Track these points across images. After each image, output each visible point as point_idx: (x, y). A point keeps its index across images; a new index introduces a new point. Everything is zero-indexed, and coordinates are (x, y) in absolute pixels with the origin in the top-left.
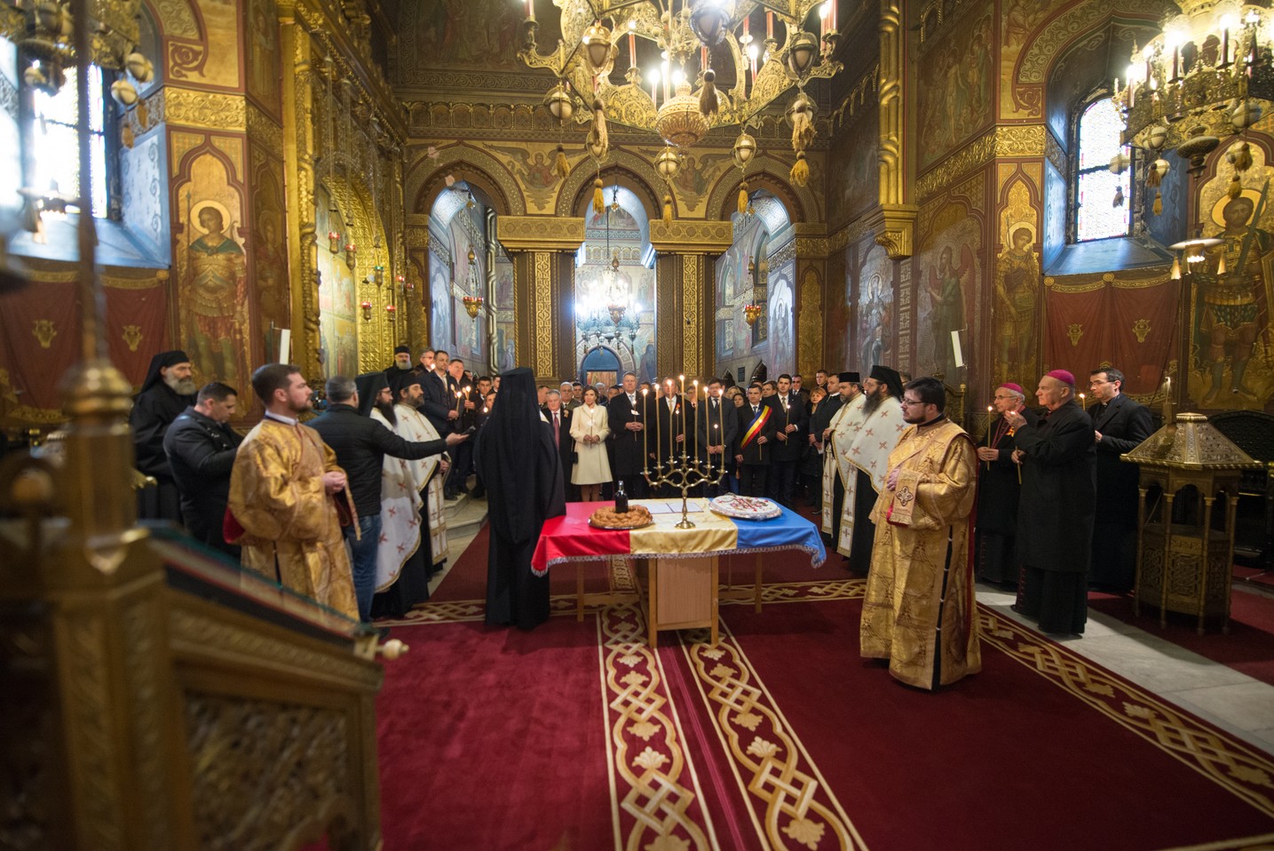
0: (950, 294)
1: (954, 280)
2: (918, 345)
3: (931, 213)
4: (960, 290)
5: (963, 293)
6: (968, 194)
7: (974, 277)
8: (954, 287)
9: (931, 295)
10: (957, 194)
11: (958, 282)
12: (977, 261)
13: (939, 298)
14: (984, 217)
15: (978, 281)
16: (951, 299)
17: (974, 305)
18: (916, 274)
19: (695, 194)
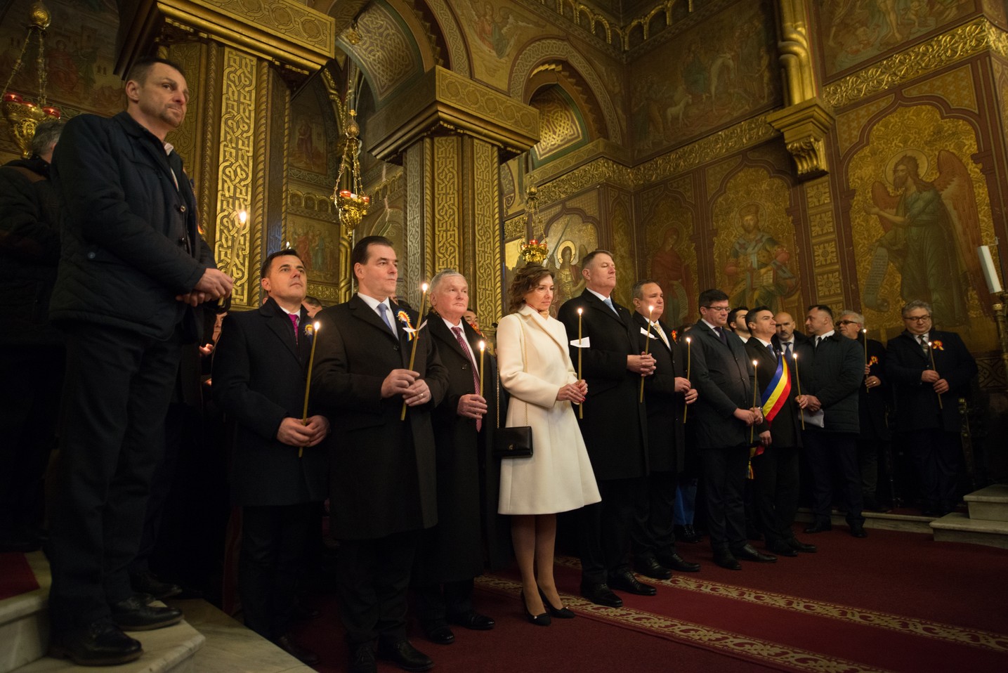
0: (923, 211)
1: (927, 195)
2: (862, 282)
3: (864, 121)
4: (942, 204)
5: (950, 207)
6: (939, 93)
7: (971, 187)
8: (928, 203)
9: (882, 219)
10: (915, 93)
11: (938, 196)
12: (974, 170)
13: (899, 219)
14: (980, 116)
15: (982, 193)
16: (924, 217)
17: (977, 221)
18: (844, 195)
19: (494, 53)
